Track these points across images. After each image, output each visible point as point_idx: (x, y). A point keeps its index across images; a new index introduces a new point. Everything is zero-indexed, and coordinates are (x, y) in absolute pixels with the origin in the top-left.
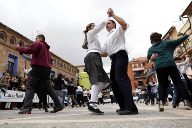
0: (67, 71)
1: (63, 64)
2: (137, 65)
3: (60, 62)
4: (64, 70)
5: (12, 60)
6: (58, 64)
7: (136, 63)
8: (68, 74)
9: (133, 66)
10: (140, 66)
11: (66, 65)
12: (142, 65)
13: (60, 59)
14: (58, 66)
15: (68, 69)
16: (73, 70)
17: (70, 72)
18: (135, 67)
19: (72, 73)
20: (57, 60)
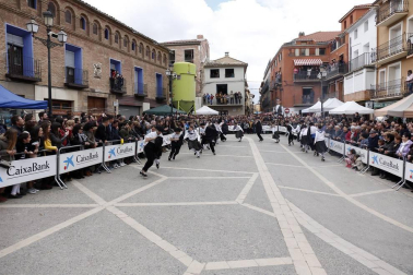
0: (146, 58)
1: (138, 43)
2: (307, 52)
3: (131, 38)
4: (140, 55)
5: (17, 41)
6: (126, 42)
7: (305, 48)
8: (148, 65)
9: (297, 52)
10: (312, 54)
11: (145, 45)
12: (317, 52)
13: (129, 30)
14: (125, 49)
15: (148, 52)
16: (160, 56)
17: (152, 60)
18: (302, 55)
19: (158, 63)
20: (123, 34)
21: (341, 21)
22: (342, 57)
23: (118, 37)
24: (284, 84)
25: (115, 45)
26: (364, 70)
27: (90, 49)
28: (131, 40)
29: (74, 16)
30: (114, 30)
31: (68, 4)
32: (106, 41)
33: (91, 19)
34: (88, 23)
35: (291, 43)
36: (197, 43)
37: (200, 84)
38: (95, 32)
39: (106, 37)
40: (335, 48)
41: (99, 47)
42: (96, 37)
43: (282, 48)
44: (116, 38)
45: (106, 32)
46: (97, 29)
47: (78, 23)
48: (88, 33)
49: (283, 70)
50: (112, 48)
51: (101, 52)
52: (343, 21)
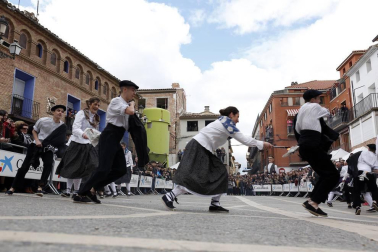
1: (103, 82)
2: (302, 101)
3: (95, 75)
4: (104, 97)
6: (89, 80)
7: (299, 96)
9: (290, 101)
11: (111, 86)
13: (93, 66)
14: (87, 87)
15: (114, 95)
18: (296, 104)
20: (85, 70)
21: (339, 69)
22: (344, 103)
23: (79, 72)
24: (276, 138)
25: (74, 80)
26: (373, 114)
27: (46, 80)
28: (94, 77)
29: (30, 42)
30: (75, 63)
31: (24, 27)
32: (65, 74)
33: (50, 47)
34: (46, 51)
35: (282, 91)
36: (172, 91)
37: (175, 138)
38: (53, 63)
39: (66, 70)
40: (335, 95)
41: (56, 80)
42: (53, 68)
43: (273, 97)
44: (77, 73)
45: (66, 64)
46: (56, 59)
47: (34, 49)
48: (45, 62)
49: (274, 123)
50: (71, 83)
51: (58, 86)
52: (342, 68)
